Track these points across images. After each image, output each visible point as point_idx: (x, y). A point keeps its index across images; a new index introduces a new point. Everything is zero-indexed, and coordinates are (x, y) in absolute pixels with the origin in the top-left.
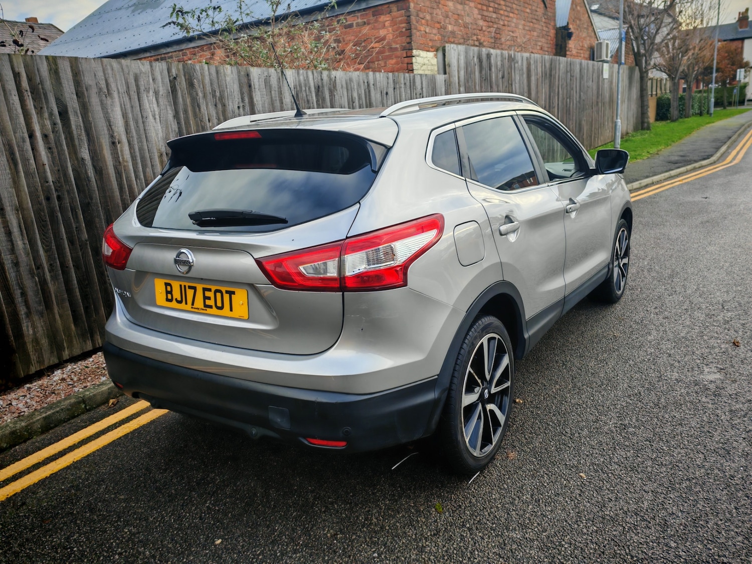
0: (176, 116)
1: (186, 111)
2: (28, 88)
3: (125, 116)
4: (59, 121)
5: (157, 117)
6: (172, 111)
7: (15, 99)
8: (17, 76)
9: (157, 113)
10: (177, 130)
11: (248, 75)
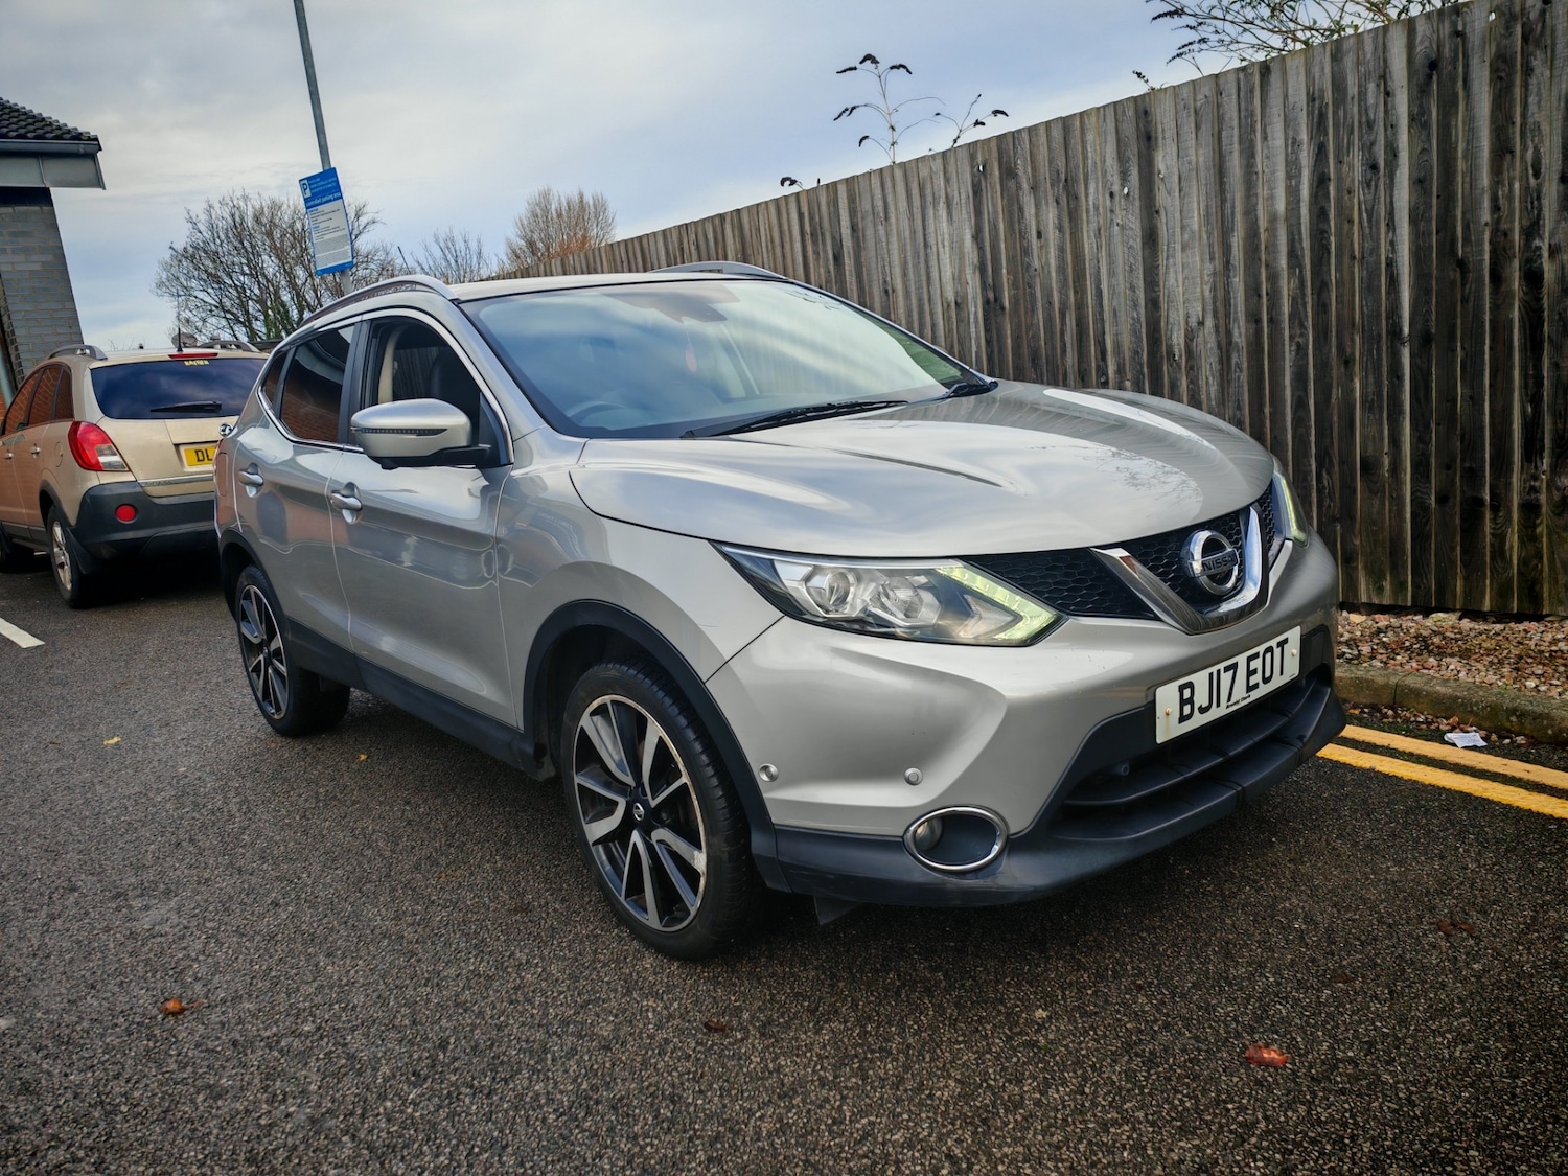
0: (977, 237)
1: (994, 228)
2: (809, 232)
3: (903, 250)
4: (832, 268)
5: (946, 243)
6: (971, 228)
7: (798, 245)
8: (801, 216)
9: (946, 237)
10: (976, 260)
11: (1146, 112)
